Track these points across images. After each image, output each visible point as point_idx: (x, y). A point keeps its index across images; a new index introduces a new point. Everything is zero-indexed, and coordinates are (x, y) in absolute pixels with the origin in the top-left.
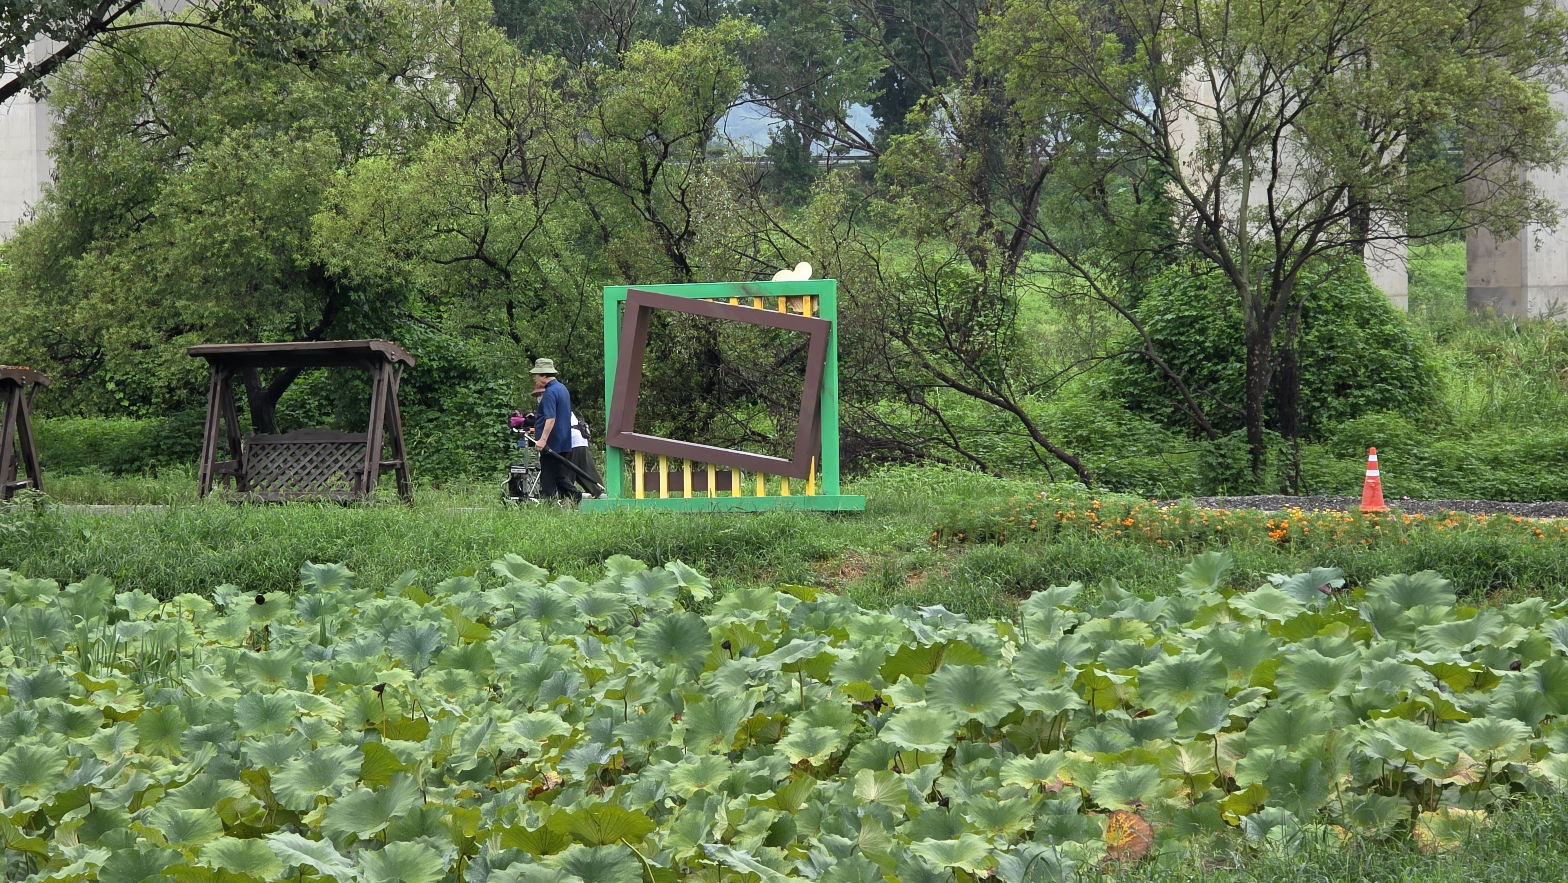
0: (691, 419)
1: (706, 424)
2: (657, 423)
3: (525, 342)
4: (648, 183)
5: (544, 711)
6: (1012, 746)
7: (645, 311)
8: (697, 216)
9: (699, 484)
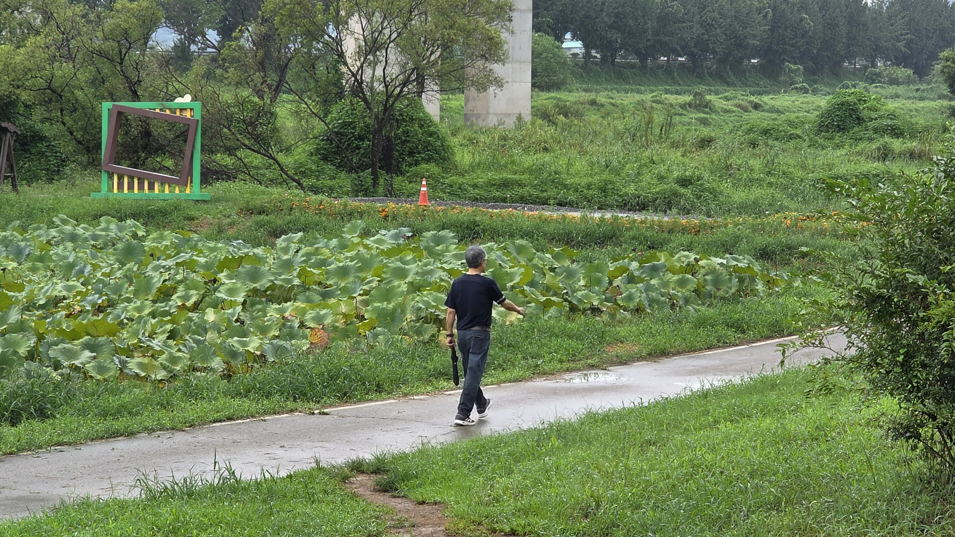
0: (138, 160)
1: (144, 162)
2: (123, 161)
3: (67, 125)
4: (122, 60)
5: (74, 281)
6: (271, 300)
7: (120, 114)
8: (143, 74)
9: (141, 187)
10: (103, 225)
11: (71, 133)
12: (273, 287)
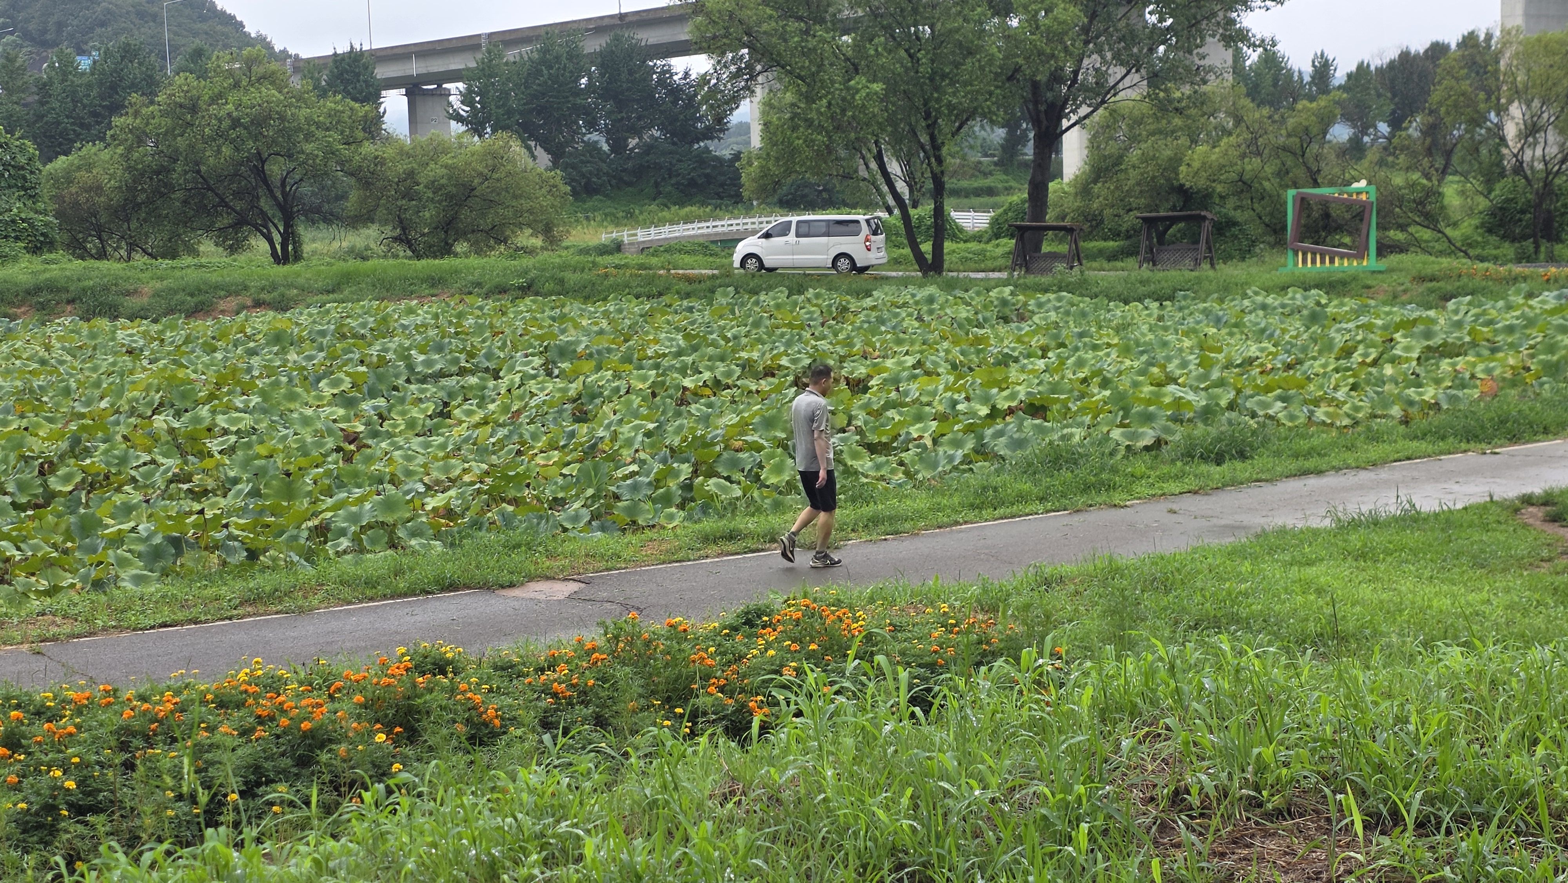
3: (1257, 211)
4: (1304, 153)
6: (1443, 355)
7: (1303, 199)
8: (1323, 165)
9: (1323, 261)
10: (1290, 295)
11: (1260, 218)
12: (1445, 344)
